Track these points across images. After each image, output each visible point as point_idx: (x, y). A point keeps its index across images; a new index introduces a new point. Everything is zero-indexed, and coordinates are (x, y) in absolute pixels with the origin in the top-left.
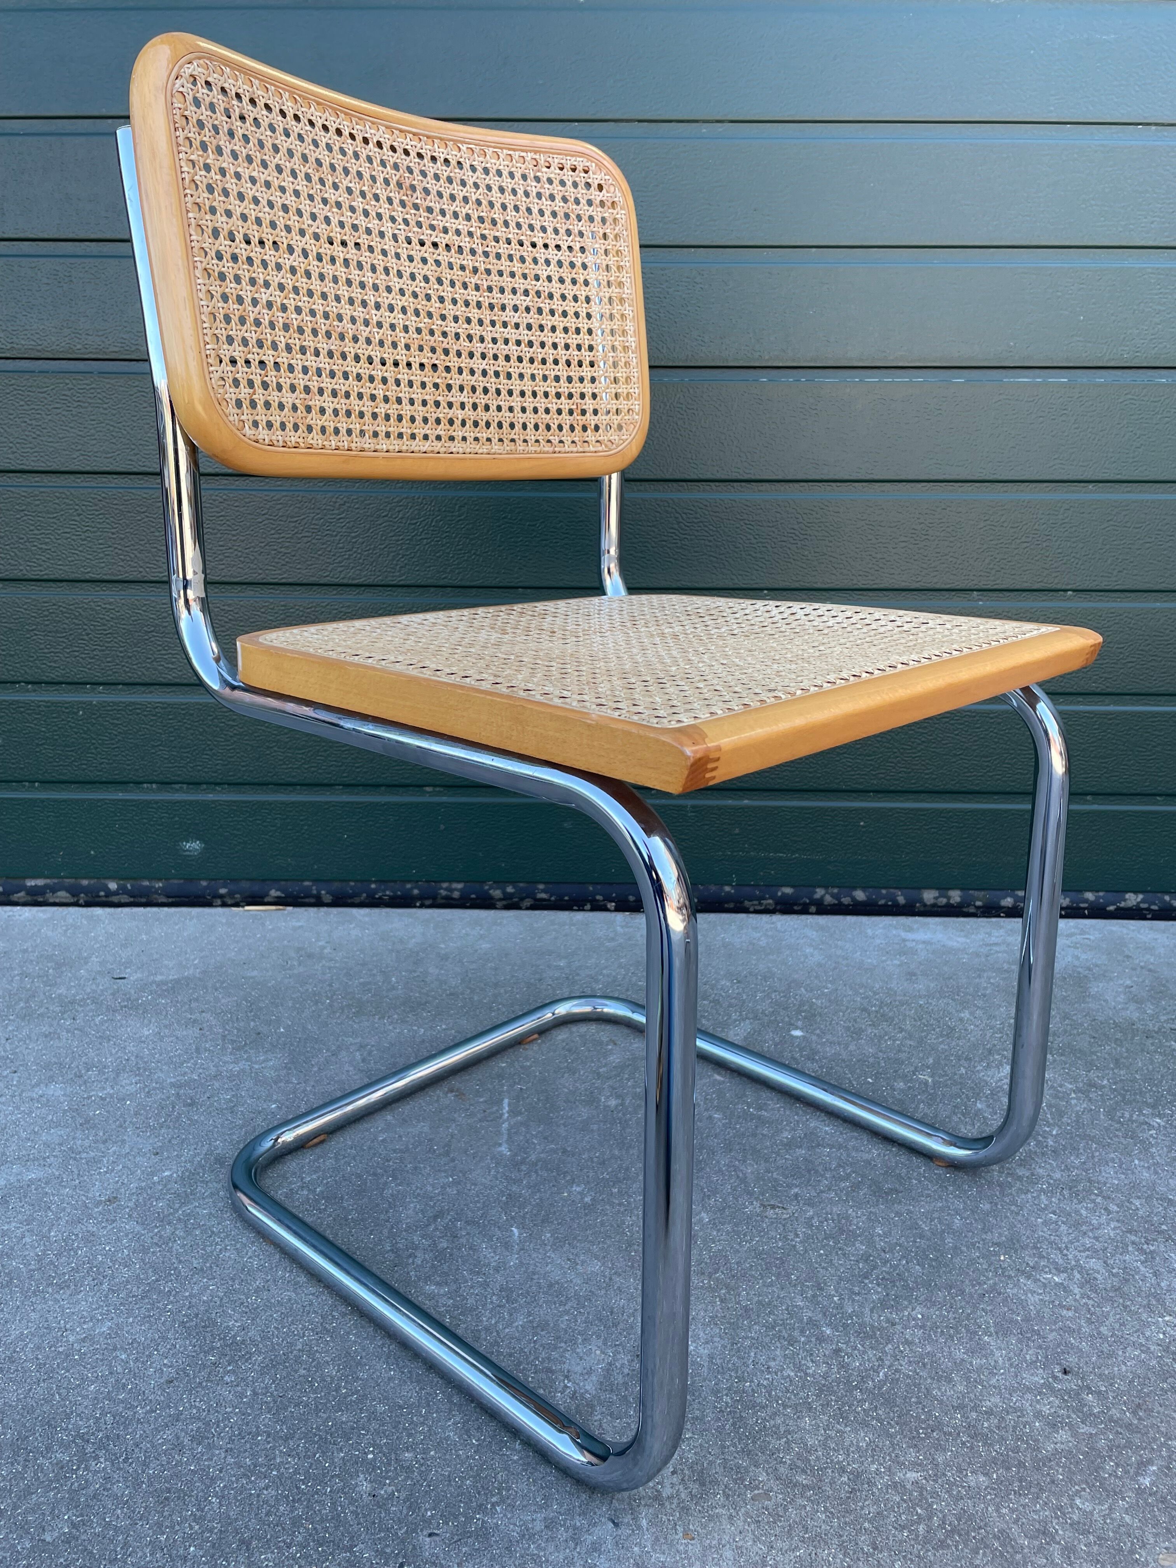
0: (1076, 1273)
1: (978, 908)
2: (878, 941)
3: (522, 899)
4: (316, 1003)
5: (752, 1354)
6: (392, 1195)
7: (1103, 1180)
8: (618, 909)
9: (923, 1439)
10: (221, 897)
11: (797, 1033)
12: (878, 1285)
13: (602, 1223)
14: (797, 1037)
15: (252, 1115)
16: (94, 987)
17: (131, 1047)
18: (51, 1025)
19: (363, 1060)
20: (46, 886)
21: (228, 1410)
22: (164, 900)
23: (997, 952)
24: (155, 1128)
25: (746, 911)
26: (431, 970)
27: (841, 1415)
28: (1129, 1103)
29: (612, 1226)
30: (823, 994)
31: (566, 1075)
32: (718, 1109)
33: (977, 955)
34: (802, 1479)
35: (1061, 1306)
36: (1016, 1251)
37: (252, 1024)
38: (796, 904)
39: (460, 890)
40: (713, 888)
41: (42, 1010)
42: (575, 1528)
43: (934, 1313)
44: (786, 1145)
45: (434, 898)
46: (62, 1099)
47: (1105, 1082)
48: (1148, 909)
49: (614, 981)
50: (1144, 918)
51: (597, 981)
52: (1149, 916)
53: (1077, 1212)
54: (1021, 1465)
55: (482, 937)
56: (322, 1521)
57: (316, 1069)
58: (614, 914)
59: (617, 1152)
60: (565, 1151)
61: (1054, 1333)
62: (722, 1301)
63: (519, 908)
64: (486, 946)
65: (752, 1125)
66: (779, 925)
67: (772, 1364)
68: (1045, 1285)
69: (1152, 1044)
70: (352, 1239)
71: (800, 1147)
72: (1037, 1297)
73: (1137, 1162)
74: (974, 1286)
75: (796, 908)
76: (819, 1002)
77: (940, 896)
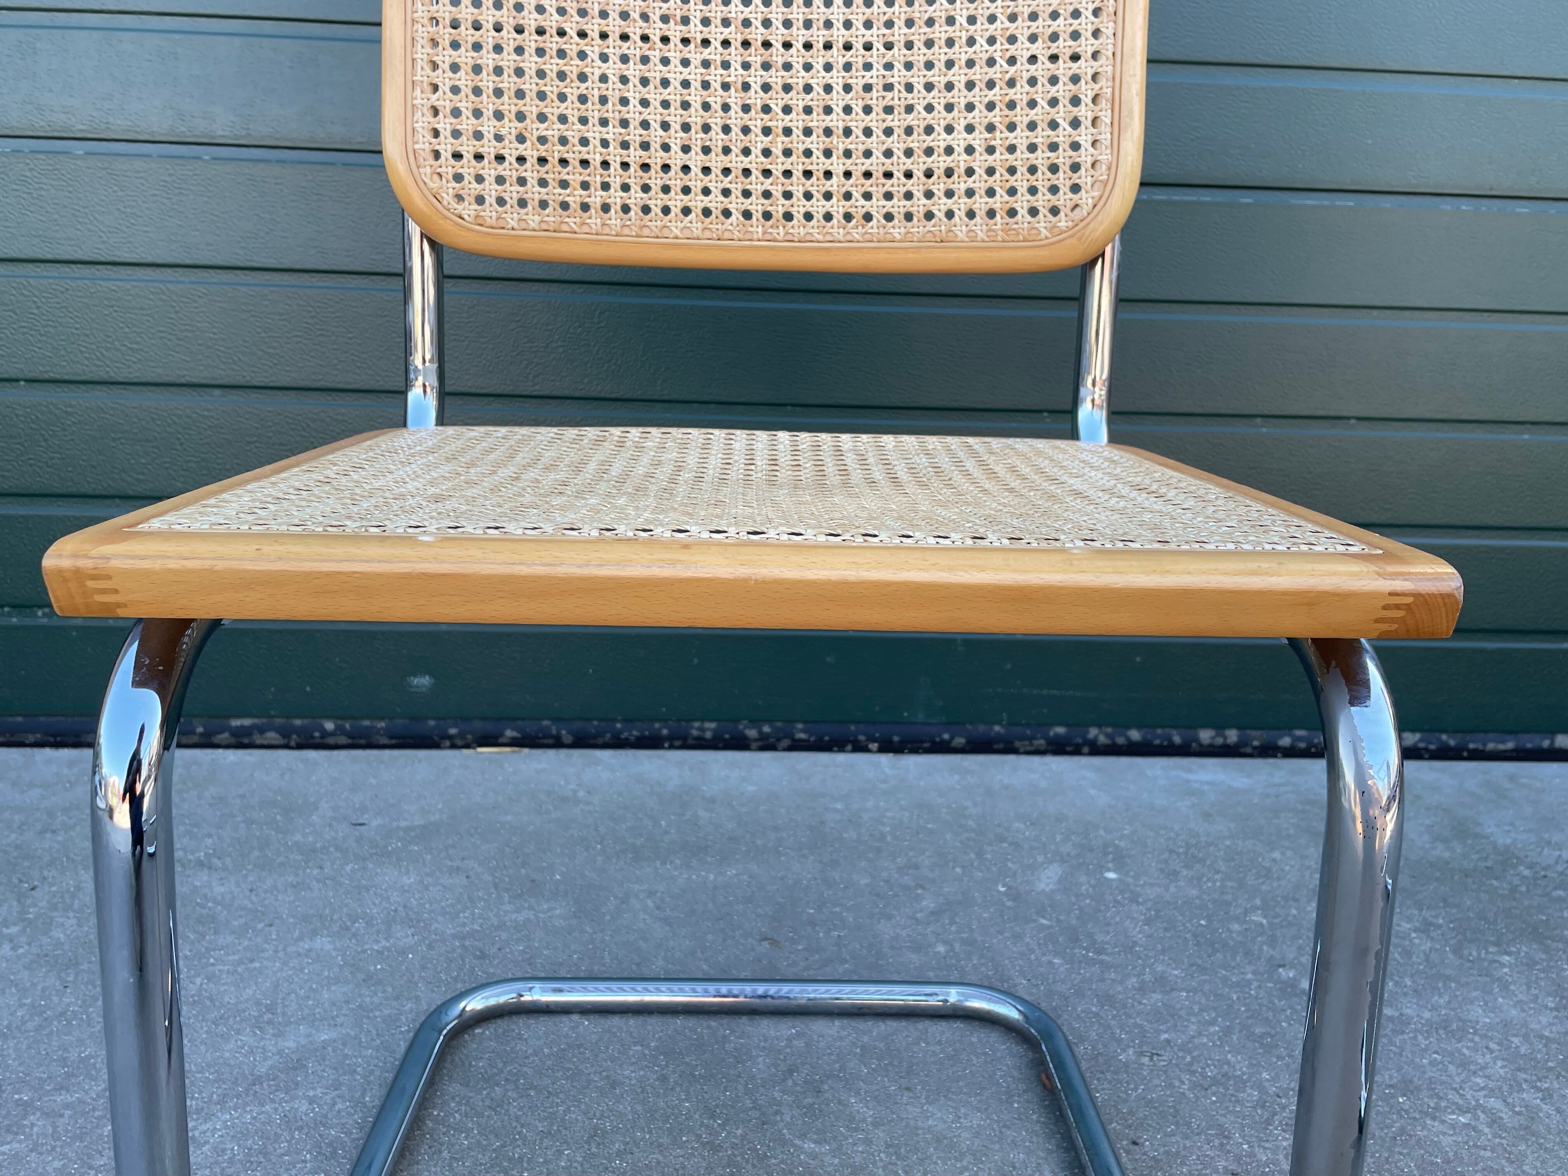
0: (1479, 1112)
1: (1255, 748)
2: (1161, 782)
3: (779, 740)
4: (587, 848)
6: (735, 1049)
7: (1473, 1018)
8: (881, 750)
10: (451, 738)
11: (1111, 875)
12: (1284, 1131)
13: (973, 1075)
14: (1112, 880)
16: (333, 833)
17: (395, 897)
18: (297, 875)
19: (658, 908)
20: (253, 726)
22: (385, 741)
24: (449, 983)
25: (1014, 751)
26: (701, 814)
28: (1470, 942)
29: (984, 1077)
30: (1124, 835)
31: (882, 921)
32: (1056, 954)
33: (1267, 795)
35: (1476, 1146)
36: (1412, 1093)
37: (523, 871)
38: (1069, 744)
39: (713, 730)
40: (982, 728)
41: (281, 859)
44: (1139, 989)
45: (685, 738)
46: (334, 953)
47: (1441, 921)
48: (1428, 749)
49: (901, 824)
51: (882, 824)
53: (1459, 1051)
55: (744, 779)
58: (878, 755)
63: (777, 749)
64: (751, 788)
65: (1096, 969)
66: (1054, 767)
68: (1453, 1127)
70: (706, 1096)
71: (1154, 992)
72: (1449, 1138)
73: (1500, 1000)
74: (1382, 1129)
75: (1068, 749)
76: (1122, 844)
77: (1217, 735)
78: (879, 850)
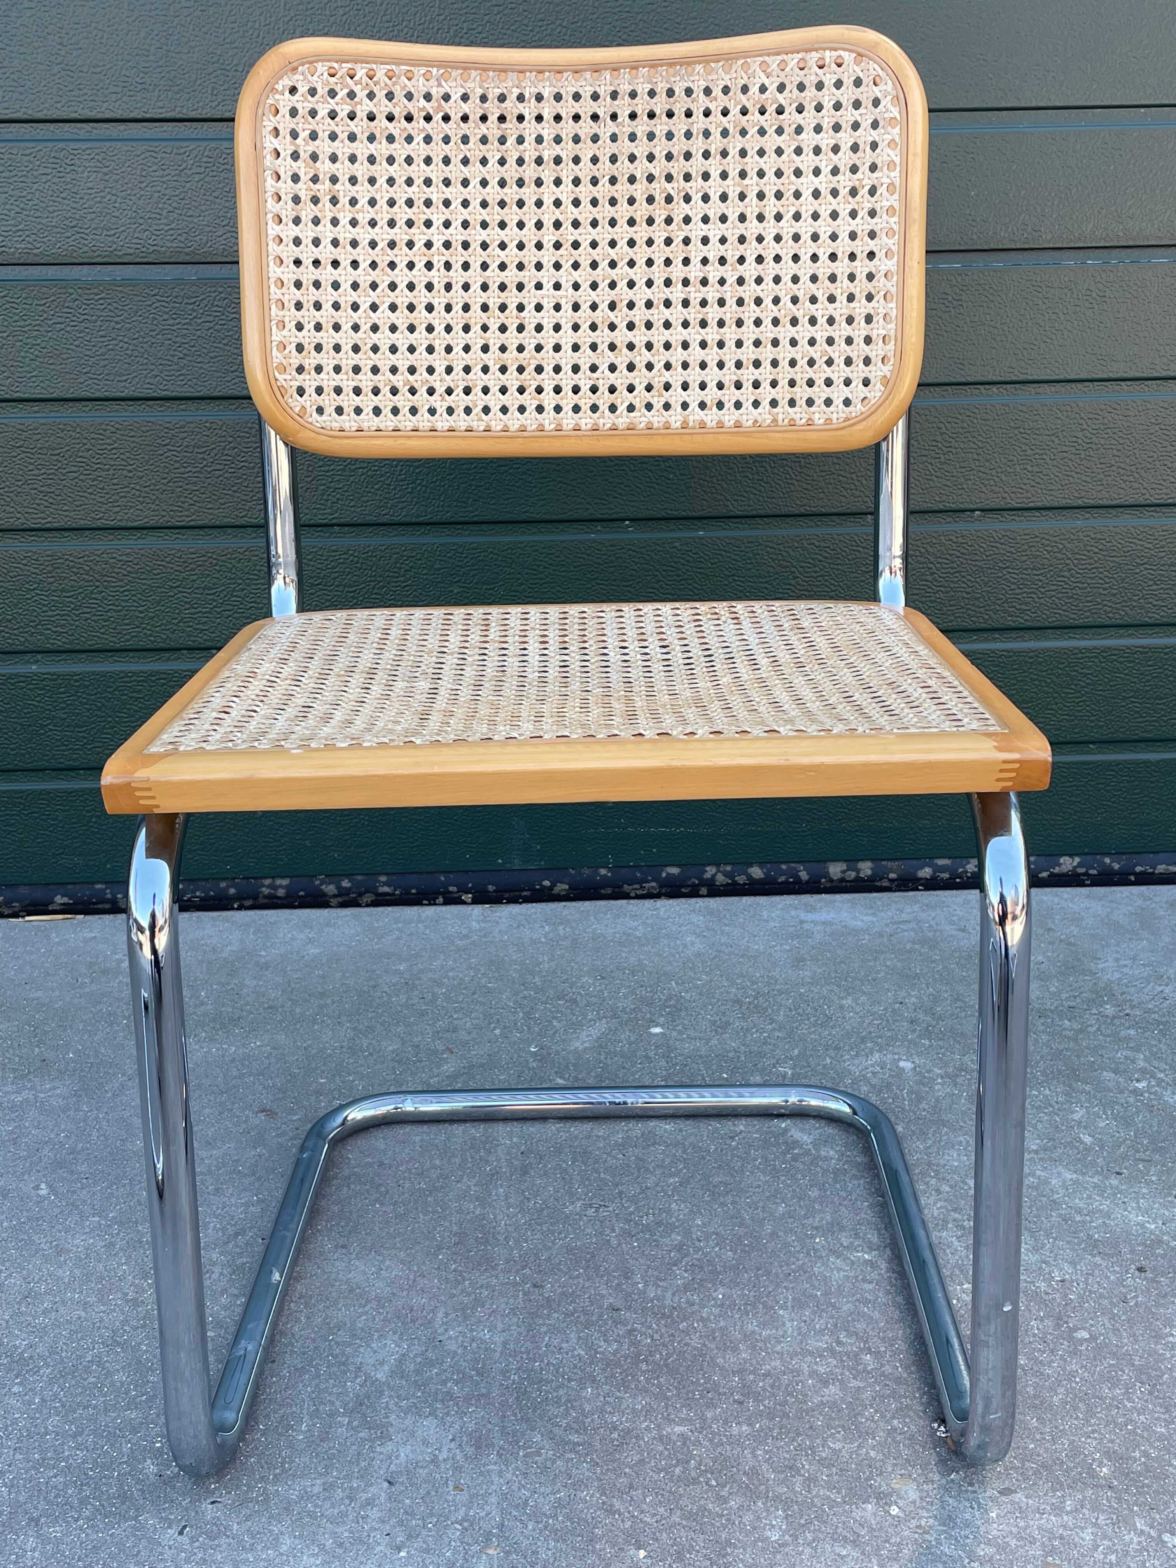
1: (892, 881)
2: (772, 924)
3: (361, 895)
4: (111, 1024)
5: (547, 1339)
7: (942, 1162)
8: (475, 902)
9: (698, 1400)
11: (657, 1030)
12: (686, 1271)
13: (412, 1232)
14: (656, 1035)
15: (36, 1145)
21: (16, 1416)
23: (905, 931)
25: (626, 896)
26: (247, 982)
27: (625, 1384)
29: (423, 1233)
30: (696, 987)
33: (880, 935)
34: (575, 1438)
35: (864, 1280)
36: (833, 1234)
37: (36, 1050)
38: (683, 887)
39: (286, 887)
40: (586, 871)
42: (351, 1488)
43: (735, 1293)
45: (255, 897)
48: (1086, 874)
49: (460, 984)
50: (1083, 885)
51: (440, 985)
52: (1088, 882)
54: (785, 1415)
55: (310, 941)
56: (109, 1498)
57: (109, 1095)
58: (470, 907)
59: (437, 1162)
60: (381, 1164)
61: (850, 1305)
62: (525, 1294)
63: (359, 906)
64: (314, 951)
66: (662, 911)
67: (564, 1345)
68: (853, 1263)
69: (1043, 1024)
72: (842, 1273)
74: (781, 1267)
75: (683, 890)
76: (688, 998)
77: (849, 869)
78: (423, 1014)
